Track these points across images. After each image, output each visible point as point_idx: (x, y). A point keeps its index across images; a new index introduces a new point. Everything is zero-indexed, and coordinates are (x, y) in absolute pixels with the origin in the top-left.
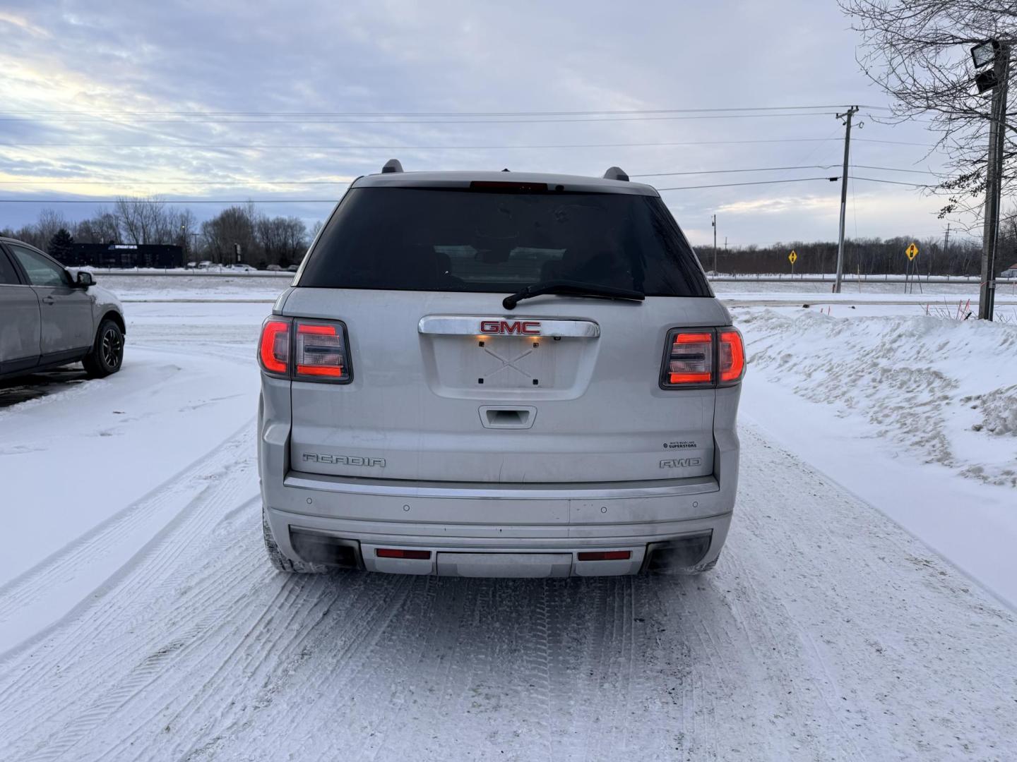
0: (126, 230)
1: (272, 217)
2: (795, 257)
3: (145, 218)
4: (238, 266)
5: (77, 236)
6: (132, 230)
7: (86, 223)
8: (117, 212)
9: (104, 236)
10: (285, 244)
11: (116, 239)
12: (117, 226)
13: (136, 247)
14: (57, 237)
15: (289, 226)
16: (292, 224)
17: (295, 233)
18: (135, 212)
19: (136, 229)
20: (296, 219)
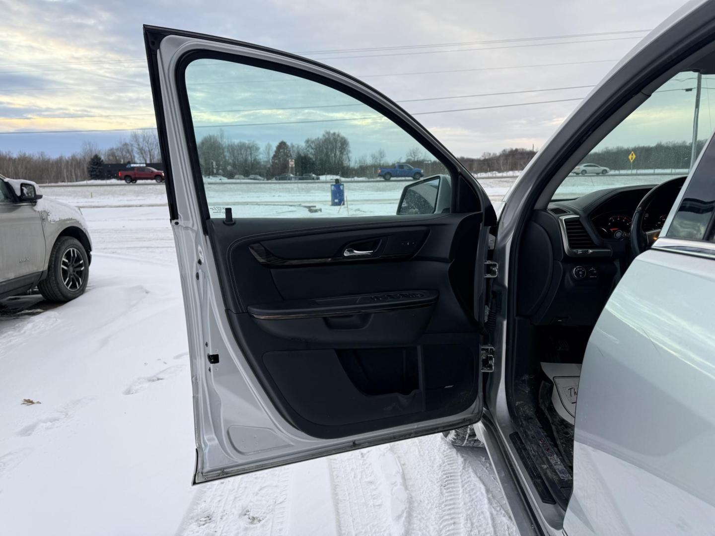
0: (138, 153)
1: (236, 141)
2: (634, 156)
3: (151, 144)
4: (214, 177)
5: (107, 159)
6: (142, 153)
7: (112, 149)
8: (132, 141)
9: (124, 158)
10: (246, 160)
11: (132, 160)
12: (132, 150)
13: (145, 165)
14: (93, 160)
15: (249, 147)
16: (250, 146)
17: (253, 152)
18: (143, 141)
19: (145, 152)
20: (253, 142)
